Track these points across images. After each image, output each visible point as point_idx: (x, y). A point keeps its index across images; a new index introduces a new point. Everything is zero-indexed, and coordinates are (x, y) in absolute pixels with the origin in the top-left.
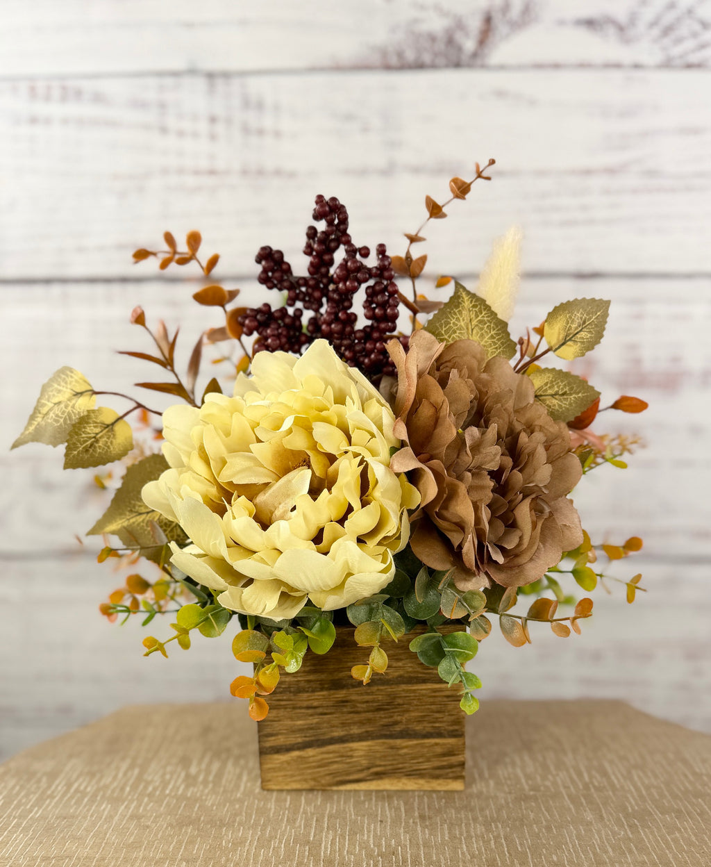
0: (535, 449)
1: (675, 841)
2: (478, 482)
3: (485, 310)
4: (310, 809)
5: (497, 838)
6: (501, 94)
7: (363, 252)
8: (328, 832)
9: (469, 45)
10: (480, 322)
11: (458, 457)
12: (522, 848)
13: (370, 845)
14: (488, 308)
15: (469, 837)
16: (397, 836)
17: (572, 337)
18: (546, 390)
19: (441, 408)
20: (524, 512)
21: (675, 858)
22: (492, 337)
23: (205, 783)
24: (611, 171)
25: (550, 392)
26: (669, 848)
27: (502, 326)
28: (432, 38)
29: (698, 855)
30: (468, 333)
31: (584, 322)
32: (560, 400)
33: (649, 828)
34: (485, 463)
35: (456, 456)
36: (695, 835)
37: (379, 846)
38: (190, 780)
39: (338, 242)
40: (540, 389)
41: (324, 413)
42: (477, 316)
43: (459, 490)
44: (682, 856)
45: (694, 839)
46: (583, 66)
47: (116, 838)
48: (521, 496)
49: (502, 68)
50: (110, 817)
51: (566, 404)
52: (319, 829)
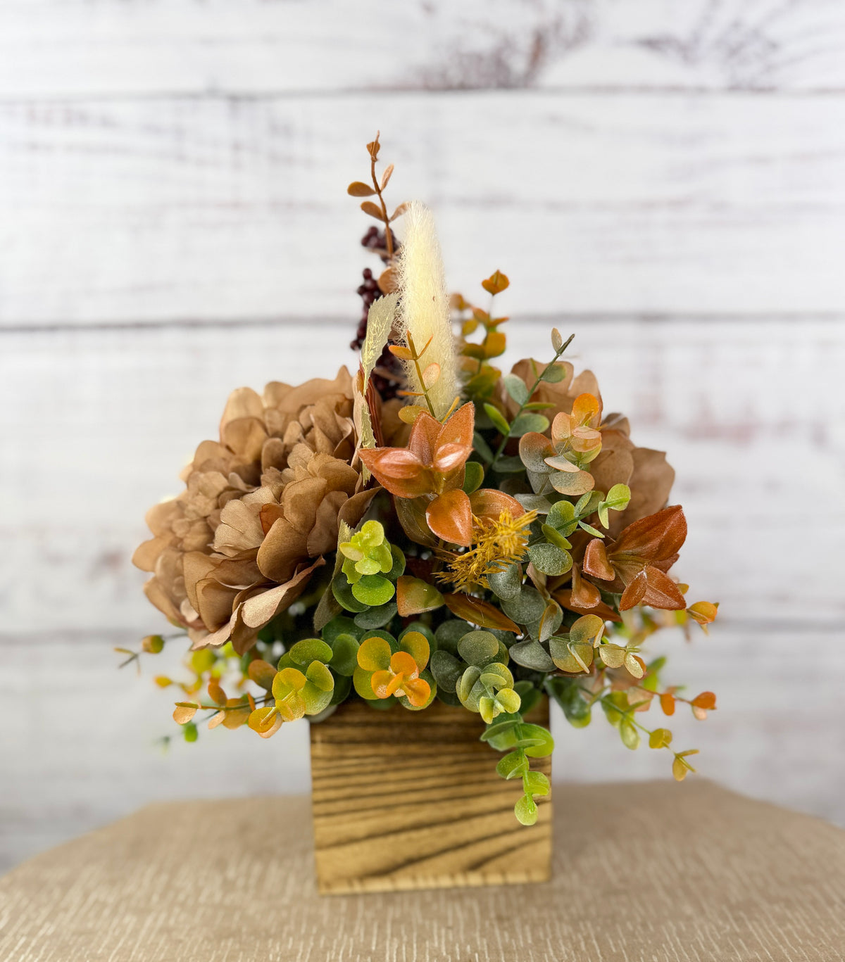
1: (789, 934)
4: (370, 914)
5: (587, 939)
6: (554, 119)
8: (392, 941)
9: (519, 64)
12: (616, 949)
13: (442, 954)
15: (555, 940)
16: (472, 941)
21: (790, 952)
23: (246, 888)
26: (782, 942)
28: (479, 58)
29: (816, 949)
33: (757, 920)
36: (810, 926)
37: (453, 953)
38: (228, 886)
44: (798, 951)
45: (809, 931)
46: (644, 89)
47: (144, 955)
49: (557, 91)
50: (135, 932)
52: (382, 937)
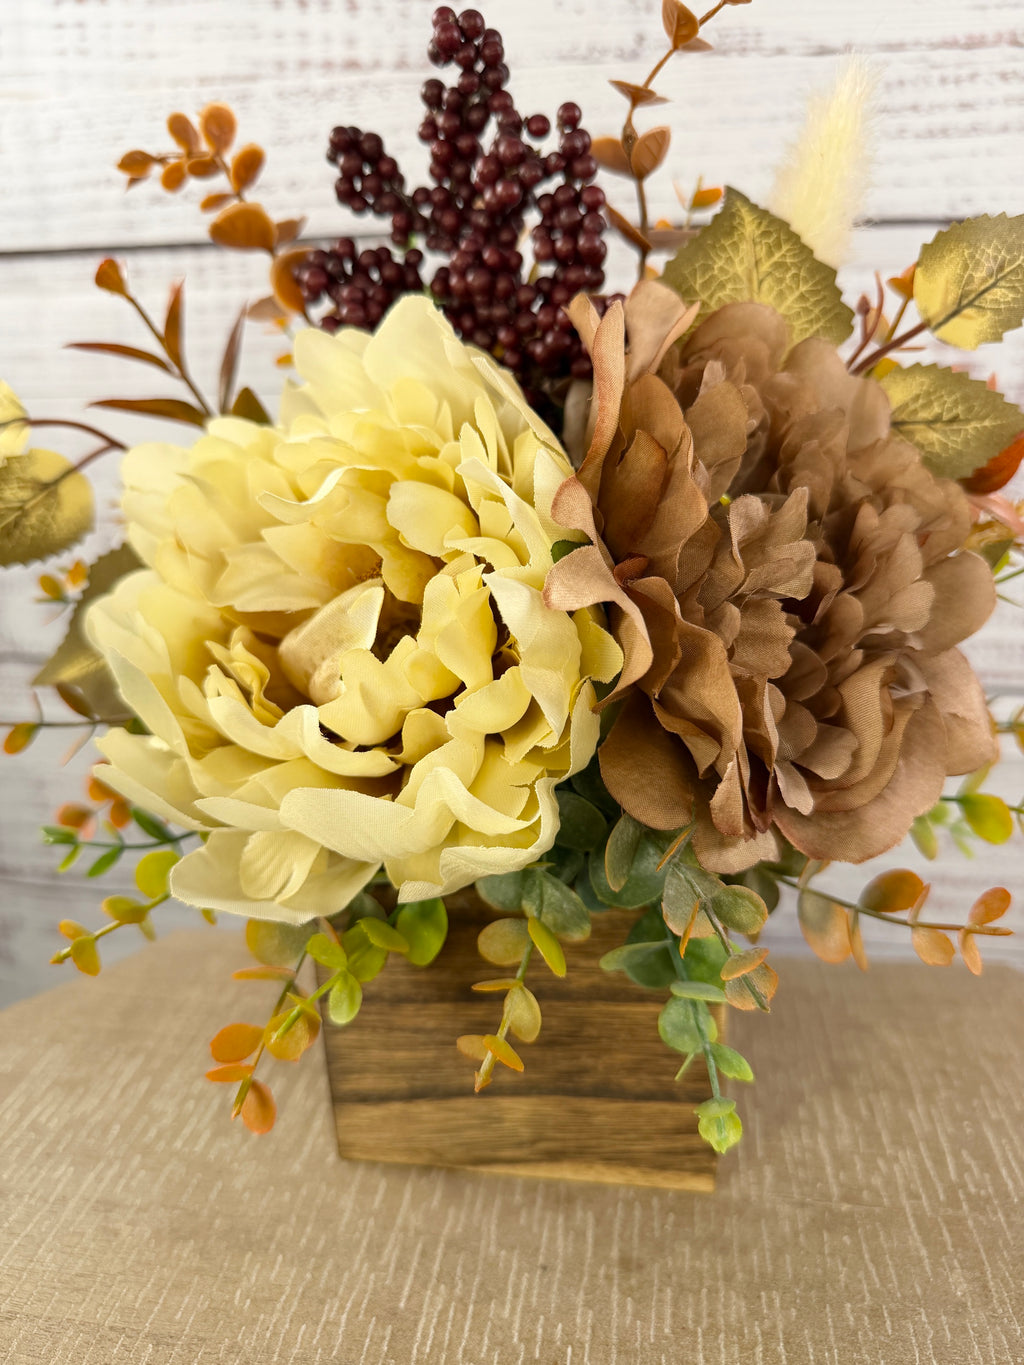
0: (895, 543)
2: (756, 624)
3: (787, 241)
4: (415, 1220)
7: (534, 127)
8: (435, 1290)
10: (778, 265)
11: (712, 565)
13: (512, 1337)
14: (794, 238)
16: (566, 1312)
17: (974, 299)
18: (915, 412)
19: (678, 450)
20: (866, 696)
22: (802, 297)
25: (924, 415)
27: (824, 276)
30: (751, 290)
31: (1001, 268)
32: (944, 433)
34: (777, 582)
35: (706, 564)
37: (529, 1340)
39: (486, 110)
40: (903, 407)
41: (425, 461)
42: (770, 254)
43: (710, 650)
48: (859, 655)
51: (956, 442)
52: (422, 1281)
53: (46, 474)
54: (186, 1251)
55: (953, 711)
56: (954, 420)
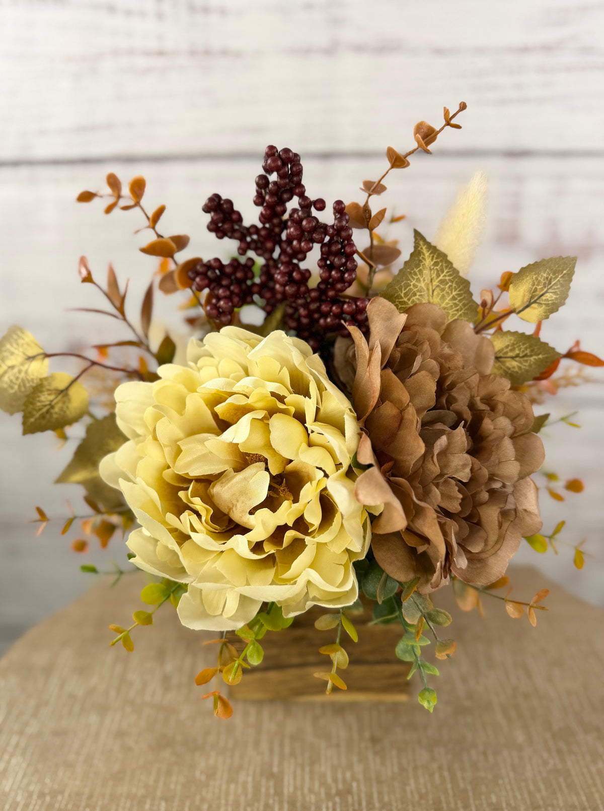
0: (500, 440)
3: (446, 267)
4: (273, 727)
5: (440, 770)
7: (318, 206)
8: (289, 761)
10: (442, 282)
12: (463, 783)
13: (328, 780)
14: (449, 264)
15: (415, 769)
17: (537, 300)
18: (506, 353)
19: (406, 410)
20: (490, 515)
22: (454, 298)
23: (179, 686)
24: (547, 48)
25: (511, 354)
27: (464, 285)
30: (428, 296)
31: (550, 283)
32: (520, 362)
39: (291, 193)
40: (500, 351)
42: (438, 276)
43: (426, 512)
48: (487, 496)
51: (525, 366)
53: (62, 385)
54: (166, 754)
55: (524, 508)
56: (526, 356)
